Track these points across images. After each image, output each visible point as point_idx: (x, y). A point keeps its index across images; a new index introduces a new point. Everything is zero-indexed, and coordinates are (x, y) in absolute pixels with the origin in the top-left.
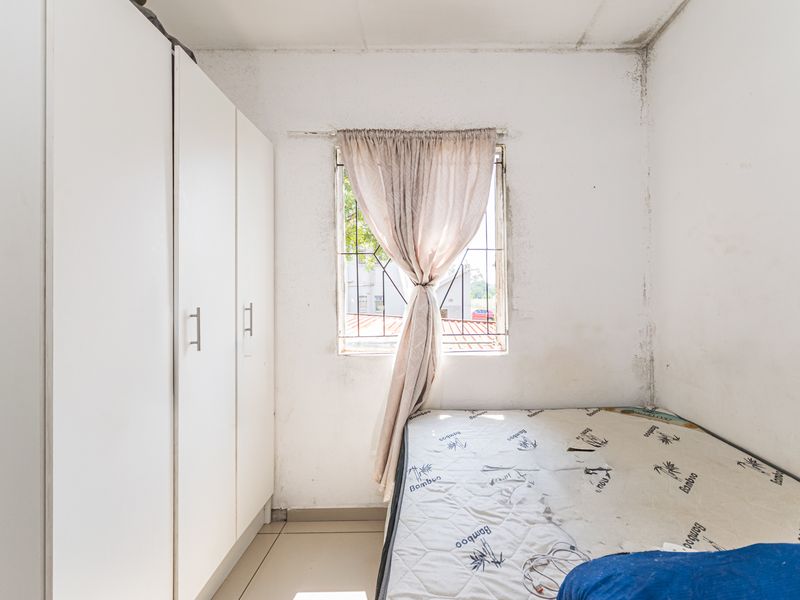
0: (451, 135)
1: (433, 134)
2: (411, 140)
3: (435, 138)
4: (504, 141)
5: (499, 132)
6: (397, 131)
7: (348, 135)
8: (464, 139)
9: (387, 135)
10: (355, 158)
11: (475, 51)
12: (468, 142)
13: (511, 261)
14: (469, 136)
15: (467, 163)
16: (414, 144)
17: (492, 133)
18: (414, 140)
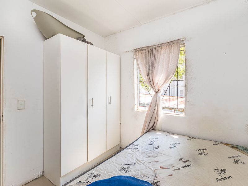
0: (165, 44)
1: (160, 45)
2: (153, 48)
3: (160, 46)
4: (185, 42)
5: (181, 40)
6: (149, 46)
7: (136, 50)
8: (169, 45)
9: (146, 48)
10: (138, 56)
11: (175, 14)
12: (170, 46)
13: (187, 84)
14: (171, 44)
15: (170, 52)
16: (153, 50)
17: (179, 41)
18: (154, 48)
